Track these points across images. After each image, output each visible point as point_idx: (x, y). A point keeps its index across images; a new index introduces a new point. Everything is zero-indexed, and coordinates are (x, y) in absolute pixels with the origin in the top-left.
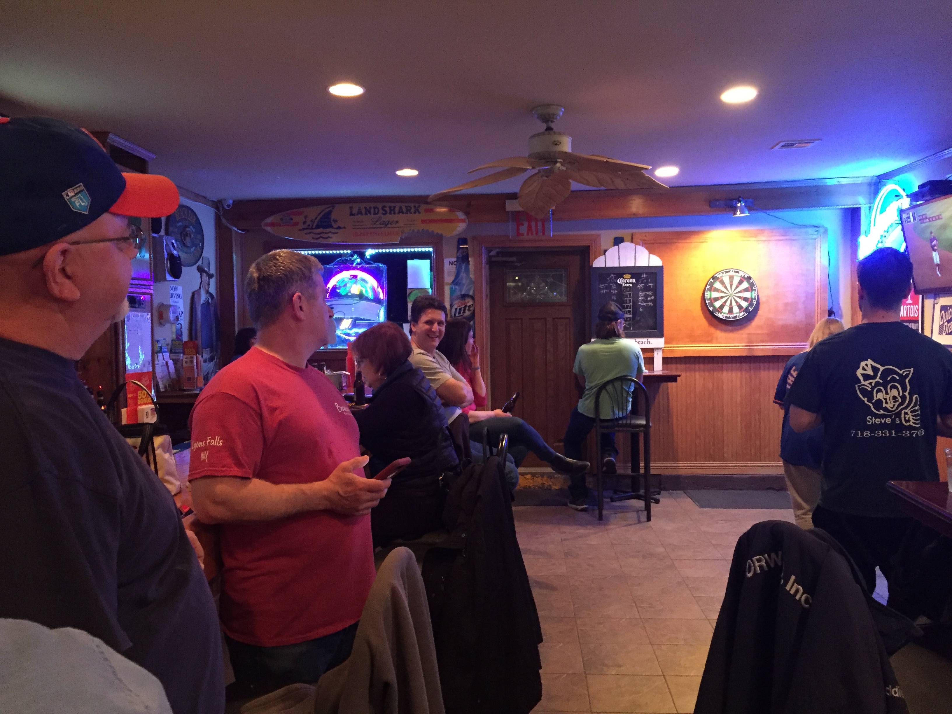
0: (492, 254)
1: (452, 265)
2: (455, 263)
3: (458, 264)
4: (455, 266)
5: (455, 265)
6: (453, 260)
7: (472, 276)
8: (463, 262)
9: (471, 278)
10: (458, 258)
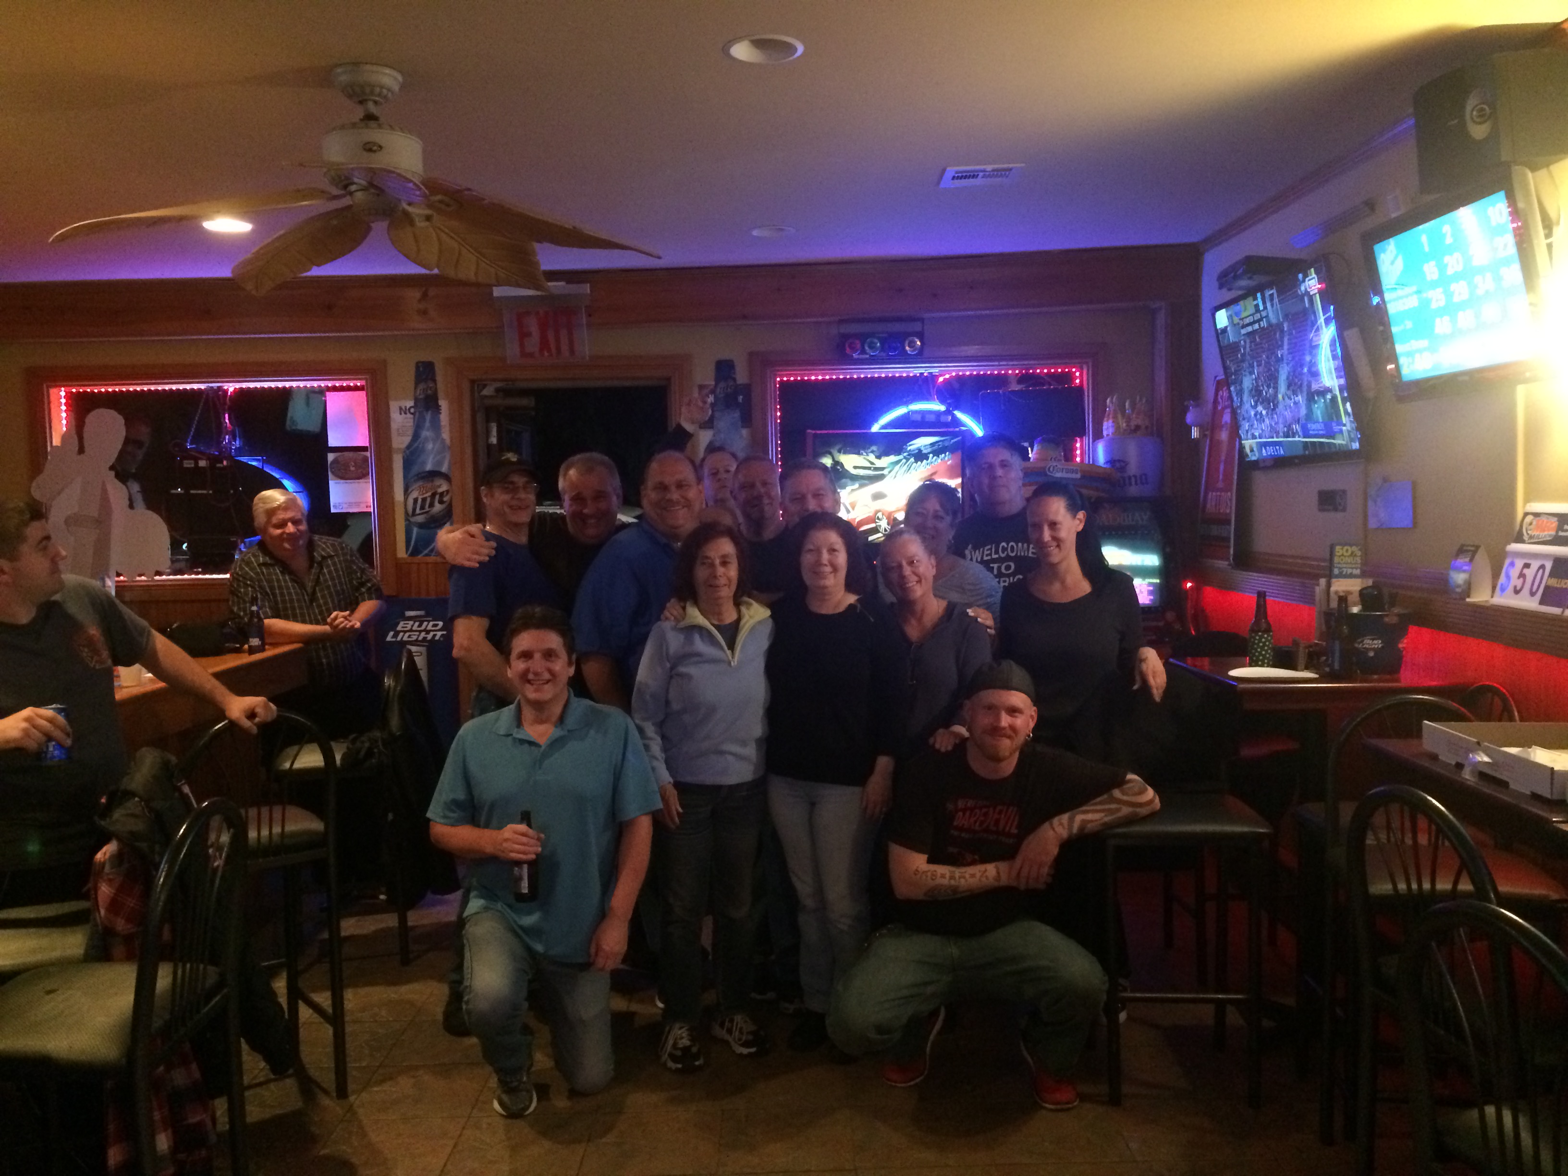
0: (485, 392)
1: (405, 413)
2: (412, 410)
3: (417, 414)
4: (412, 416)
5: (412, 414)
6: (410, 403)
7: (446, 435)
8: (427, 409)
9: (443, 440)
10: (416, 400)
